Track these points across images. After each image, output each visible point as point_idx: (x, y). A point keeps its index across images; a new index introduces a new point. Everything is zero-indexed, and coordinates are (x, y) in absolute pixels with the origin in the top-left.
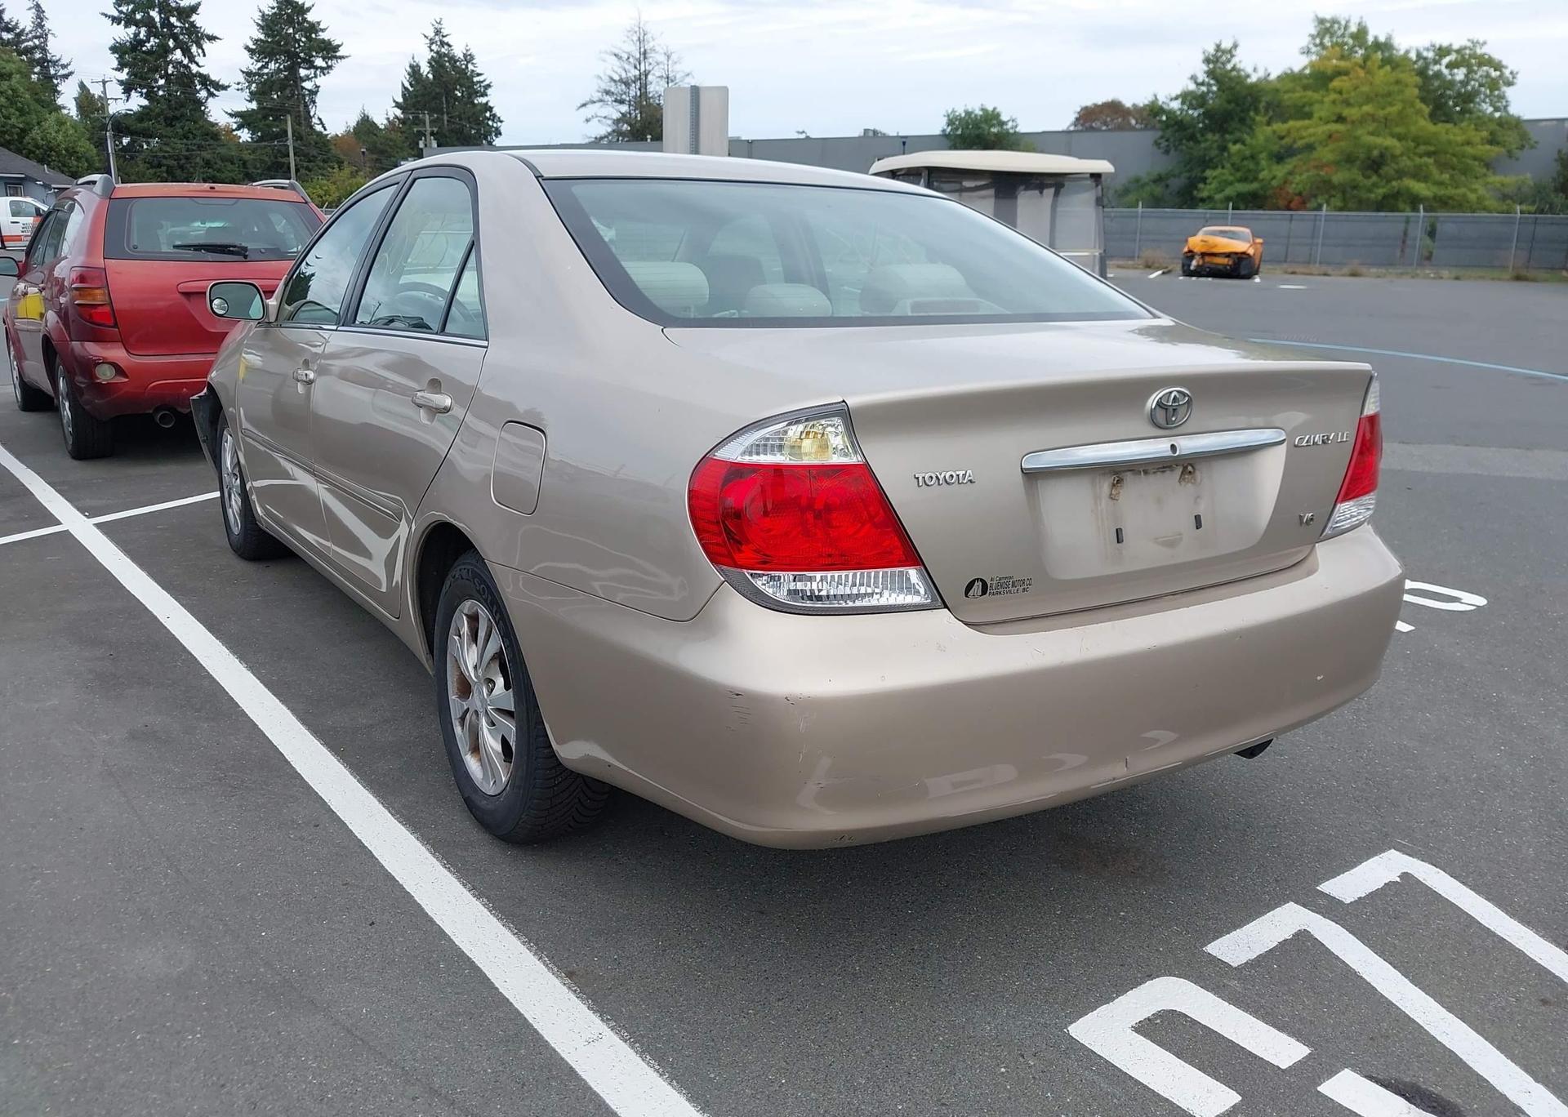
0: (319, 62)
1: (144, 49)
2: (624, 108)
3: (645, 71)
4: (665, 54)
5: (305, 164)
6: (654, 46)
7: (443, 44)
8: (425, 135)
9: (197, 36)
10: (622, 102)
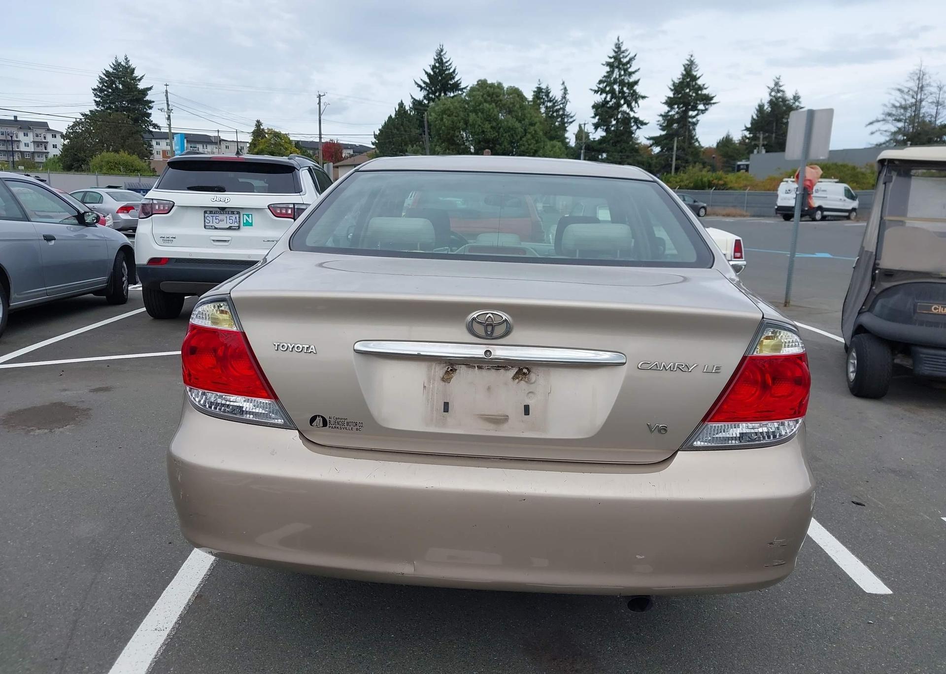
0: (701, 107)
1: (608, 106)
2: (900, 125)
3: (921, 99)
4: (938, 87)
5: (684, 164)
6: (930, 82)
7: (779, 91)
8: (758, 146)
9: (636, 97)
10: (899, 120)
